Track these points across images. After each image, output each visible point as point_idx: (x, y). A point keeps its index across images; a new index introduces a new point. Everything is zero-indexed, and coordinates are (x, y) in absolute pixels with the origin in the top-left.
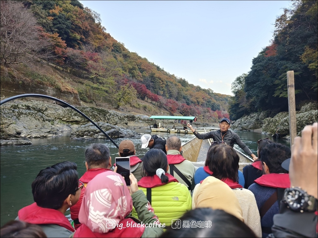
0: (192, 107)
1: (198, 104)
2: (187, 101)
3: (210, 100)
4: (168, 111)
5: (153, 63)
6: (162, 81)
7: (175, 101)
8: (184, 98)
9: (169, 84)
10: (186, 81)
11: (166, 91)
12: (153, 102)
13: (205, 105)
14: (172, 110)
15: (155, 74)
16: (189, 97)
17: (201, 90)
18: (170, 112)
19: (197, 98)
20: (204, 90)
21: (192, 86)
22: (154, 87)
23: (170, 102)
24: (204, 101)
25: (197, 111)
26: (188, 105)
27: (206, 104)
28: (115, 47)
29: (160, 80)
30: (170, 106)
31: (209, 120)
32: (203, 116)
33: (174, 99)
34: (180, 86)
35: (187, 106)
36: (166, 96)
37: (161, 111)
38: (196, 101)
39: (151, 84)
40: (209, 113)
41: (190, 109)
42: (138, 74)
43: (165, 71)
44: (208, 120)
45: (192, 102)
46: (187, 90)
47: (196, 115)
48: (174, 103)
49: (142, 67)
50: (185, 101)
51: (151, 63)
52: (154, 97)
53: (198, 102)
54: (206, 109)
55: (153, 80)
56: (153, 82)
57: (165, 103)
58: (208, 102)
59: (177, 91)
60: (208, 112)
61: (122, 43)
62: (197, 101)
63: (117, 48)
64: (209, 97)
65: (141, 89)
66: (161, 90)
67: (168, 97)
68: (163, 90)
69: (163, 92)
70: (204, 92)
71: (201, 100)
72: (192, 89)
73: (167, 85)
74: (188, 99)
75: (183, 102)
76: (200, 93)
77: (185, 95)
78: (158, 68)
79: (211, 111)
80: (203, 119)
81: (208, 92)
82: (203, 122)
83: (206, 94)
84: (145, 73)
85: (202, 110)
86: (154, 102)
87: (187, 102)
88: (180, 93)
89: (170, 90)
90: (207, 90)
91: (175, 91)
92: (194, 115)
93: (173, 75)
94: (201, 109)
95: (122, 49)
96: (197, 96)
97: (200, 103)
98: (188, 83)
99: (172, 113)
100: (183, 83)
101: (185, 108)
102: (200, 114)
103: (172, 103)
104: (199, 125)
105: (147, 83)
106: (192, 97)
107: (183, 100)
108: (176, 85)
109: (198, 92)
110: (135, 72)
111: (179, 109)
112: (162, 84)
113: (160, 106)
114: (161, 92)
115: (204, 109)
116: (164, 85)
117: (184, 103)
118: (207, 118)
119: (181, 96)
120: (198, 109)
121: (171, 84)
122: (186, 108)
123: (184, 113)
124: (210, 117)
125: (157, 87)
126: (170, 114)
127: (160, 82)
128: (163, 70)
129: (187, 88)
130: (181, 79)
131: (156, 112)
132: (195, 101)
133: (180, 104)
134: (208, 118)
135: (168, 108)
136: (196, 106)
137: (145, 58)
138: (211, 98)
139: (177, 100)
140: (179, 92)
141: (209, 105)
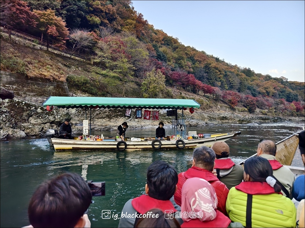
0: (259, 99)
1: (268, 95)
2: (253, 92)
3: (284, 89)
4: (227, 104)
5: (212, 56)
6: (220, 71)
7: (237, 92)
8: (249, 89)
9: (228, 73)
10: (251, 70)
11: (225, 81)
12: (206, 94)
13: (278, 96)
14: (233, 103)
15: (210, 64)
16: (255, 87)
17: (272, 79)
18: (229, 105)
19: (266, 88)
20: (276, 79)
21: (259, 75)
22: (209, 78)
23: (230, 94)
24: (276, 91)
25: (266, 103)
26: (254, 96)
27: (279, 94)
28: (166, 41)
29: (217, 70)
30: (230, 98)
31: (284, 113)
32: (275, 108)
33: (236, 90)
34: (244, 76)
35: (253, 98)
36: (225, 87)
37: (217, 105)
38: (265, 91)
39: (205, 75)
40: (283, 105)
41: (257, 101)
42: (186, 63)
43: (226, 62)
44: (282, 113)
45: (260, 93)
46: (253, 80)
47: (266, 108)
48: (235, 95)
49: (195, 59)
50: (250, 92)
51: (210, 55)
52: (206, 88)
53: (268, 93)
54: (279, 100)
55: (207, 71)
56: (207, 73)
57: (222, 95)
58: (281, 92)
59: (239, 81)
60: (282, 103)
61: (176, 38)
62: (267, 91)
63: (168, 42)
64: (282, 86)
65: (187, 78)
66: (218, 81)
67: (227, 88)
68: (220, 81)
69: (220, 83)
70: (276, 81)
71: (272, 90)
72: (260, 78)
73: (226, 76)
74: (254, 90)
75: (248, 93)
76: (270, 82)
77: (250, 86)
78: (217, 60)
79: (286, 103)
80: (275, 112)
81: (280, 81)
82: (275, 115)
83: (279, 83)
84: (198, 64)
85: (273, 102)
86: (208, 95)
87: (252, 94)
88: (243, 83)
89: (229, 81)
90: (280, 78)
91: (236, 81)
92: (263, 108)
93: (235, 66)
94: (271, 100)
95: (173, 42)
96: (265, 86)
97: (271, 94)
98: (254, 73)
99: (232, 106)
100: (248, 72)
101: (249, 99)
102: (271, 107)
103: (232, 94)
104: (268, 119)
105: (200, 74)
106: (259, 88)
107: (248, 91)
108: (237, 75)
109: (268, 81)
110: (183, 61)
111: (242, 102)
112: (219, 74)
113: (216, 100)
114: (219, 84)
115: (276, 100)
116: (222, 76)
117: (249, 95)
118: (281, 111)
119: (245, 86)
120: (267, 101)
121: (231, 74)
122: (251, 100)
123: (248, 105)
124: (285, 109)
125: (212, 78)
126: (230, 108)
127: (217, 73)
128: (223, 62)
129: (253, 78)
130: (246, 69)
131: (210, 106)
132: (263, 91)
133: (243, 95)
134: (283, 111)
135: (227, 101)
136: (265, 98)
137: (203, 51)
138: (284, 87)
139: (239, 92)
140: (241, 82)
141: (283, 95)
